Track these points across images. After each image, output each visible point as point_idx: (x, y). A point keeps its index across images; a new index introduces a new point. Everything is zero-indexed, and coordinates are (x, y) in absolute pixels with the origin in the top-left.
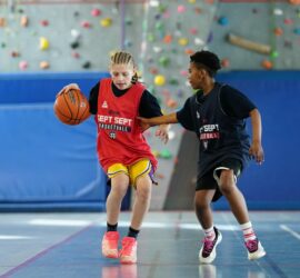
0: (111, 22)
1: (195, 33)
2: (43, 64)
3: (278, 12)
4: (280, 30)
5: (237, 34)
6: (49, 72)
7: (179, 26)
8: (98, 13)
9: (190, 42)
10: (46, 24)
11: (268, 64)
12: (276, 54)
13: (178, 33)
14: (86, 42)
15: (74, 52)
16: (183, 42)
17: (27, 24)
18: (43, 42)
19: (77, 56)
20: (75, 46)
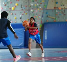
0: (27, 14)
1: (39, 15)
2: (15, 22)
3: (57, 11)
4: (57, 14)
5: (50, 16)
6: (16, 23)
7: (36, 14)
8: (25, 12)
9: (39, 17)
10: (15, 14)
11: (55, 21)
12: (56, 19)
13: (36, 16)
14: (23, 17)
15: (20, 19)
16: (37, 17)
17: (12, 14)
18: (15, 17)
19: (21, 20)
20: (21, 18)
